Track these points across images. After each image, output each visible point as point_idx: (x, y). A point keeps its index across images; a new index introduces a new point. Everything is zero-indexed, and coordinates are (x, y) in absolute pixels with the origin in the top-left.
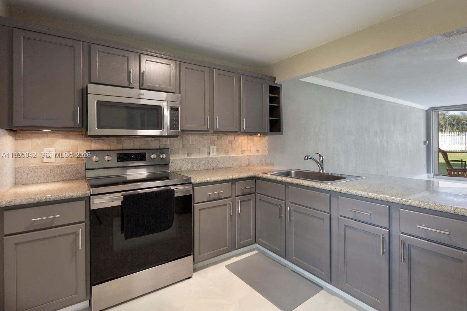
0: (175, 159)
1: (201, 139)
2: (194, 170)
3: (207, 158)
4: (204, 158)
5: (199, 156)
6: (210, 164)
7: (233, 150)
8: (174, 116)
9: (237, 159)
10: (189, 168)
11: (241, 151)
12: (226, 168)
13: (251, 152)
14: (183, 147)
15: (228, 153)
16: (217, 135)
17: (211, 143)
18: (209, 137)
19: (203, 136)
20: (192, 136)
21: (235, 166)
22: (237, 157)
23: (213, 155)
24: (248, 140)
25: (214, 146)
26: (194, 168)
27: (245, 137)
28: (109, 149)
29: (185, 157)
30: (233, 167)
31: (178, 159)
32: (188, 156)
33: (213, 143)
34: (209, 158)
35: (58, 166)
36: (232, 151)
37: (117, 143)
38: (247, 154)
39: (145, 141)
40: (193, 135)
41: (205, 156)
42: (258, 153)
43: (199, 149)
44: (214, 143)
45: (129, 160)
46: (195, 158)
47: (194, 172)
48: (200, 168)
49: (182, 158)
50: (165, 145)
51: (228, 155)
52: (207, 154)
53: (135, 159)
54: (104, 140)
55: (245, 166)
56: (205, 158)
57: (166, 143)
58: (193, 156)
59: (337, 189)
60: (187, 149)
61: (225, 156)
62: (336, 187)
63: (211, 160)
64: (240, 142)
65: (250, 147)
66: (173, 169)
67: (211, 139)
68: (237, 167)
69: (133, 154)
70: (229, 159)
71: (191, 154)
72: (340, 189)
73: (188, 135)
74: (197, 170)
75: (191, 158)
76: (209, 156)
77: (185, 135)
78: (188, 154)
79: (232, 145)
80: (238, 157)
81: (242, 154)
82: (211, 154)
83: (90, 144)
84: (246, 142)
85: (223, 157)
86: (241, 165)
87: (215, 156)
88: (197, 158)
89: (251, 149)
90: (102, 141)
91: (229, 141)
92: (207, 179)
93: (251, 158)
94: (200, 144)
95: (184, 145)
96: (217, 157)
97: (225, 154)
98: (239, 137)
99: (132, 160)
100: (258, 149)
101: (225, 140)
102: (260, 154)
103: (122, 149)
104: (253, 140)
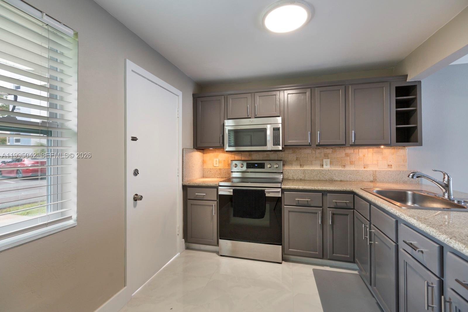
0: (288, 169)
1: (314, 152)
2: (306, 180)
3: (319, 170)
4: (315, 170)
5: (311, 168)
6: (322, 176)
7: (352, 163)
8: (276, 135)
9: (357, 173)
10: (301, 177)
11: (363, 165)
12: (341, 181)
13: (378, 166)
14: (297, 159)
15: (344, 166)
16: (332, 148)
17: (325, 156)
18: (323, 150)
19: (315, 149)
20: (304, 150)
21: (353, 180)
22: (356, 170)
23: (326, 167)
24: (374, 153)
25: (328, 159)
26: (306, 178)
27: (368, 149)
28: (244, 160)
29: (298, 168)
30: (351, 181)
31: (291, 170)
32: (301, 167)
33: (326, 156)
34: (322, 170)
35: (219, 169)
36: (350, 164)
37: (249, 156)
38: (371, 168)
39: (267, 154)
40: (306, 149)
41: (318, 168)
42: (391, 168)
43: (312, 161)
44: (328, 156)
45: (254, 167)
46: (307, 170)
47: (306, 181)
48: (312, 179)
49: (296, 168)
50: (281, 157)
51: (344, 168)
52: (319, 166)
53: (257, 167)
54: (241, 154)
55: (368, 182)
56: (317, 170)
57: (282, 156)
58: (305, 168)
59: (398, 214)
60: (300, 161)
61: (341, 169)
62: (398, 212)
63: (323, 172)
64: (361, 155)
65: (377, 160)
66: (287, 177)
67: (325, 153)
68: (356, 181)
69: (256, 164)
70: (346, 172)
71: (303, 165)
72: (399, 215)
73: (301, 149)
74: (308, 180)
75: (303, 169)
76: (321, 169)
77: (298, 149)
78: (301, 165)
79: (350, 158)
80: (358, 172)
81: (365, 168)
82: (325, 167)
83: (234, 156)
84: (370, 155)
85: (338, 170)
86: (362, 180)
87: (328, 169)
88: (309, 169)
89: (378, 163)
90: (240, 154)
91: (346, 154)
92: (295, 187)
93: (377, 173)
94: (312, 157)
95: (297, 158)
96: (331, 170)
97: (341, 167)
98: (360, 150)
99: (256, 167)
100: (390, 163)
101: (341, 153)
102: (393, 169)
103: (251, 160)
104: (382, 152)
